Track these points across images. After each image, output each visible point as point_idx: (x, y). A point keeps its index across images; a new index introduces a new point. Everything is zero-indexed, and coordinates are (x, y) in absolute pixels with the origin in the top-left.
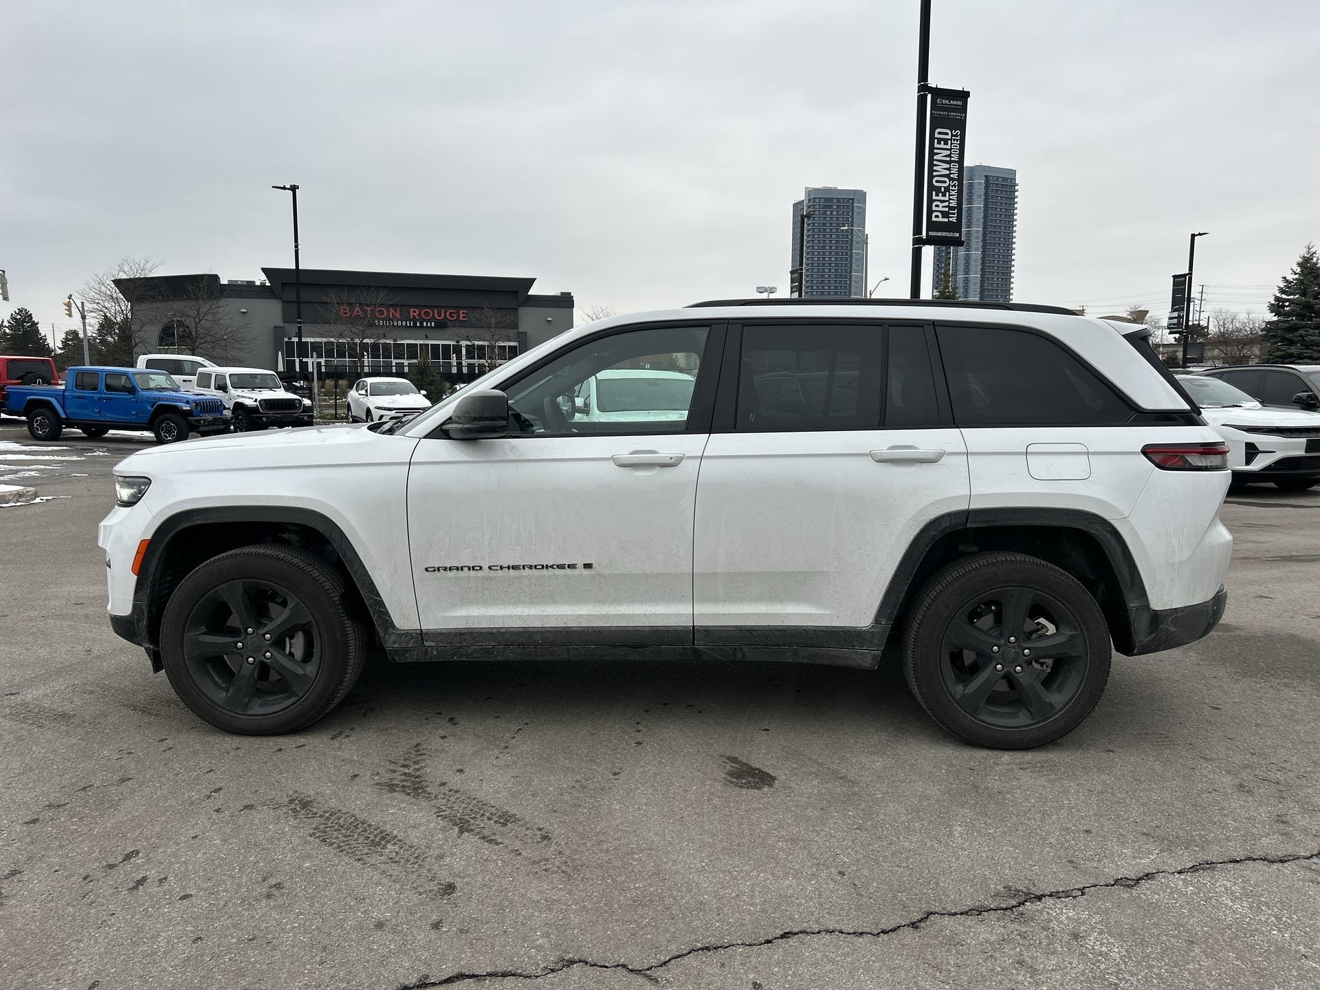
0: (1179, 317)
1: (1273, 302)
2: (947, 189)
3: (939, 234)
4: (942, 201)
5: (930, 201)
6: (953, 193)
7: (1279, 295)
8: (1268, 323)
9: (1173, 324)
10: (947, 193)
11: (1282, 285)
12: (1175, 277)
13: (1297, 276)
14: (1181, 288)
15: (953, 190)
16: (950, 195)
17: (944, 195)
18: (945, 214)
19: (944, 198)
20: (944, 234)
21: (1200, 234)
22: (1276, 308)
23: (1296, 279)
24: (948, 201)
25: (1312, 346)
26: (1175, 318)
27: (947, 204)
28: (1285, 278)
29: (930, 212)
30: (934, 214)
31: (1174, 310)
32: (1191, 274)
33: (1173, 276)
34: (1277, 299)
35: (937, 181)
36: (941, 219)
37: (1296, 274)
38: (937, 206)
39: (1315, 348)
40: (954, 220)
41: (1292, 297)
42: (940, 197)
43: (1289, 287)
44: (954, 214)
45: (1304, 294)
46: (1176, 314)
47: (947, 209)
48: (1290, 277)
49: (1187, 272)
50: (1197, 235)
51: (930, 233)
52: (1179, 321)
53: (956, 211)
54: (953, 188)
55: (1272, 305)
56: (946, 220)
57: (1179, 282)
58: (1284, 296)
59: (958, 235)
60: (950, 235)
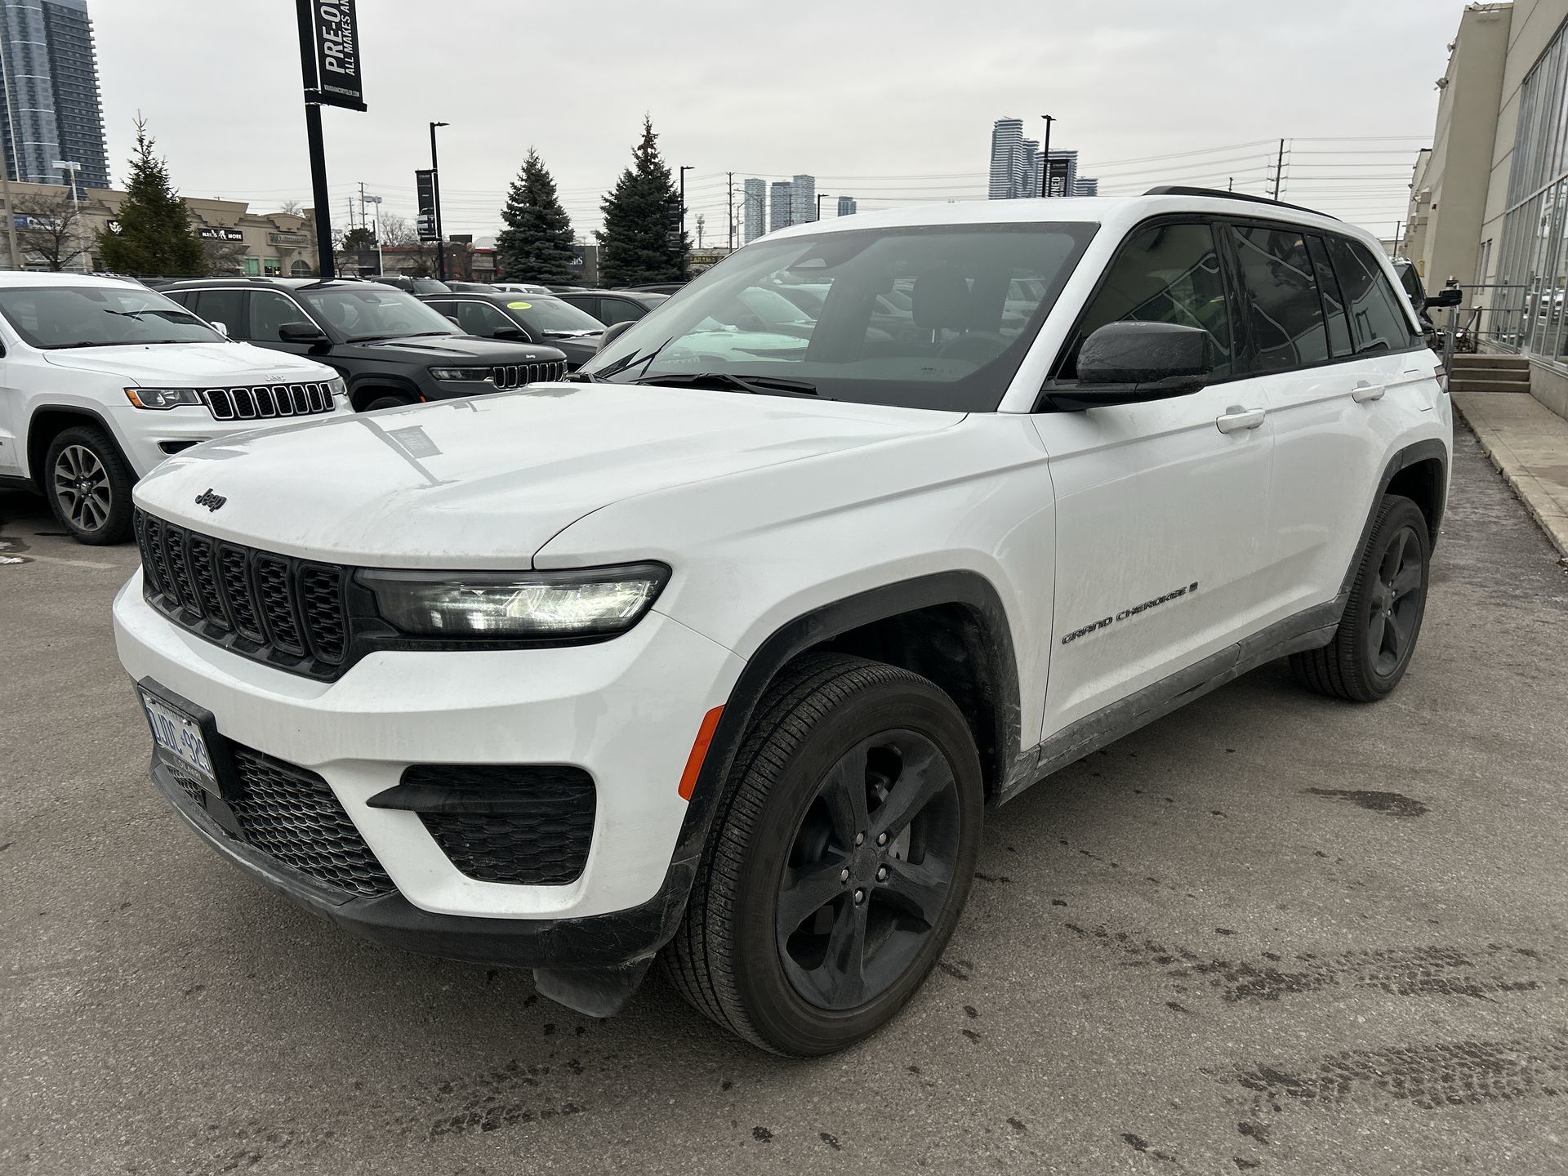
0: (429, 221)
1: (506, 210)
2: (338, 24)
3: (337, 90)
4: (336, 43)
5: (322, 41)
6: (346, 33)
7: (510, 202)
8: (504, 232)
9: (424, 229)
10: (340, 32)
11: (512, 191)
12: (418, 173)
13: (523, 183)
14: (427, 184)
15: (346, 29)
16: (343, 36)
17: (336, 35)
18: (341, 63)
19: (335, 39)
20: (342, 91)
21: (439, 124)
22: (509, 216)
23: (524, 186)
24: (342, 44)
25: (550, 259)
26: (425, 222)
27: (340, 47)
28: (513, 184)
29: (323, 56)
30: (328, 60)
31: (422, 213)
32: (436, 171)
33: (416, 172)
34: (510, 207)
35: (326, 12)
36: (335, 69)
37: (522, 180)
38: (330, 48)
39: (553, 262)
40: (351, 72)
41: (521, 205)
42: (332, 37)
43: (518, 195)
44: (350, 63)
45: (534, 203)
46: (425, 218)
47: (341, 56)
48: (518, 183)
49: (431, 168)
50: (437, 125)
51: (326, 87)
52: (430, 226)
53: (352, 61)
54: (346, 27)
55: (504, 212)
56: (342, 71)
57: (424, 179)
58: (516, 205)
59: (358, 94)
60: (349, 93)
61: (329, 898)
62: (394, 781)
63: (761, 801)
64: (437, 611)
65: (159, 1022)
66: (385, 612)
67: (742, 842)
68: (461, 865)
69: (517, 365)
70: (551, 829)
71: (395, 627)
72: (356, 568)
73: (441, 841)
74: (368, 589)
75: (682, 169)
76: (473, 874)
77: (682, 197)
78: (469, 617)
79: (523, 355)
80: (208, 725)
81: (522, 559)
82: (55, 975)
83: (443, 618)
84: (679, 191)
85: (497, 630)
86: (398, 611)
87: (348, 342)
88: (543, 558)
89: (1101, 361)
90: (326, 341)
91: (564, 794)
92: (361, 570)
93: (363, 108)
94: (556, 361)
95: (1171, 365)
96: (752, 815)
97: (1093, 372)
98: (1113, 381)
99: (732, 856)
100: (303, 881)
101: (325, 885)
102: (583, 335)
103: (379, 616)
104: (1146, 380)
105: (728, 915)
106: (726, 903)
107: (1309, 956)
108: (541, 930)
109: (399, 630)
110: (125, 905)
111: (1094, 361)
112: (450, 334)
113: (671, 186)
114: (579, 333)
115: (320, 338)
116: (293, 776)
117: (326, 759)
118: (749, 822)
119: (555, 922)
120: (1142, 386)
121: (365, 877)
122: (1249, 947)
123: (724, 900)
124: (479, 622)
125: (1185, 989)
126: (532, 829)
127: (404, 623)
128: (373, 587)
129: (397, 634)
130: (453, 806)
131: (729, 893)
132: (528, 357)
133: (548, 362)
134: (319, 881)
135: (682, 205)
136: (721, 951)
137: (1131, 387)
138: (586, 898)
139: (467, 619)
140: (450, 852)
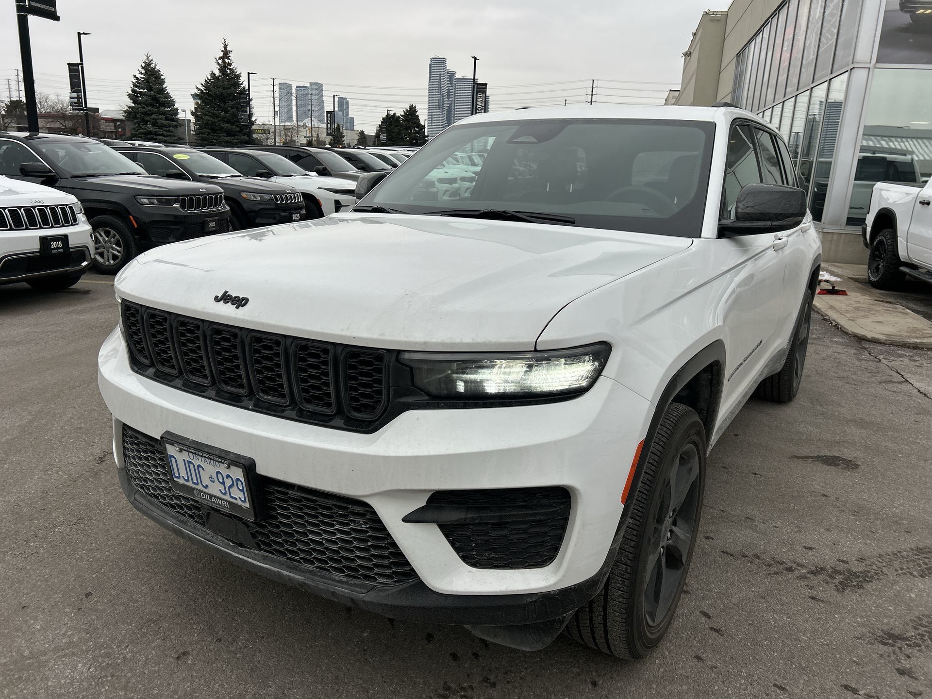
0: (78, 97)
1: (130, 92)
3: (39, 5)
7: (133, 88)
8: (130, 107)
9: (75, 103)
11: (134, 81)
13: (142, 76)
14: (76, 73)
20: (43, 6)
21: (84, 33)
22: (133, 96)
23: (143, 78)
25: (162, 127)
26: (75, 98)
28: (135, 76)
31: (73, 92)
32: (82, 64)
33: (68, 64)
34: (133, 90)
37: (142, 74)
39: (164, 129)
41: (141, 90)
43: (139, 83)
45: (150, 89)
46: (75, 95)
48: (139, 76)
49: (79, 62)
50: (83, 34)
51: (32, 3)
52: (78, 100)
55: (130, 94)
57: (73, 69)
58: (138, 90)
59: (53, 9)
60: (48, 8)
61: (352, 588)
62: (422, 503)
63: (645, 499)
64: (462, 380)
65: (169, 685)
66: (418, 382)
67: (636, 528)
68: (465, 559)
69: (195, 196)
70: (537, 530)
71: (425, 392)
72: (399, 352)
73: (453, 544)
74: (407, 366)
75: (249, 74)
76: (474, 565)
77: (249, 92)
78: (484, 384)
79: (198, 189)
80: (249, 467)
81: (528, 344)
82: (64, 656)
83: (466, 387)
84: (247, 87)
85: (504, 393)
86: (429, 381)
87: (71, 177)
88: (544, 342)
89: (752, 207)
90: (55, 176)
91: (550, 506)
92: (403, 353)
93: (57, 19)
94: (218, 193)
95: (791, 211)
96: (640, 509)
97: (747, 214)
98: (758, 220)
99: (630, 538)
100: (322, 577)
101: (344, 579)
102: (226, 177)
103: (413, 385)
104: (777, 219)
105: (627, 576)
106: (626, 569)
107: (861, 559)
108: (529, 600)
109: (428, 394)
110: (88, 595)
111: (747, 207)
112: (141, 174)
113: (242, 84)
114: (223, 175)
115: (50, 174)
116: (330, 503)
117: (377, 490)
118: (639, 514)
119: (540, 595)
120: (775, 223)
121: (388, 572)
122: (828, 557)
123: (624, 566)
124: (491, 388)
125: (813, 587)
126: (525, 531)
127: (433, 390)
128: (413, 365)
129: (427, 398)
130: (473, 519)
131: (629, 562)
132: (201, 191)
133: (213, 194)
134: (337, 575)
135: (249, 96)
136: (621, 600)
137: (769, 223)
138: (564, 576)
139: (483, 386)
140: (458, 550)
